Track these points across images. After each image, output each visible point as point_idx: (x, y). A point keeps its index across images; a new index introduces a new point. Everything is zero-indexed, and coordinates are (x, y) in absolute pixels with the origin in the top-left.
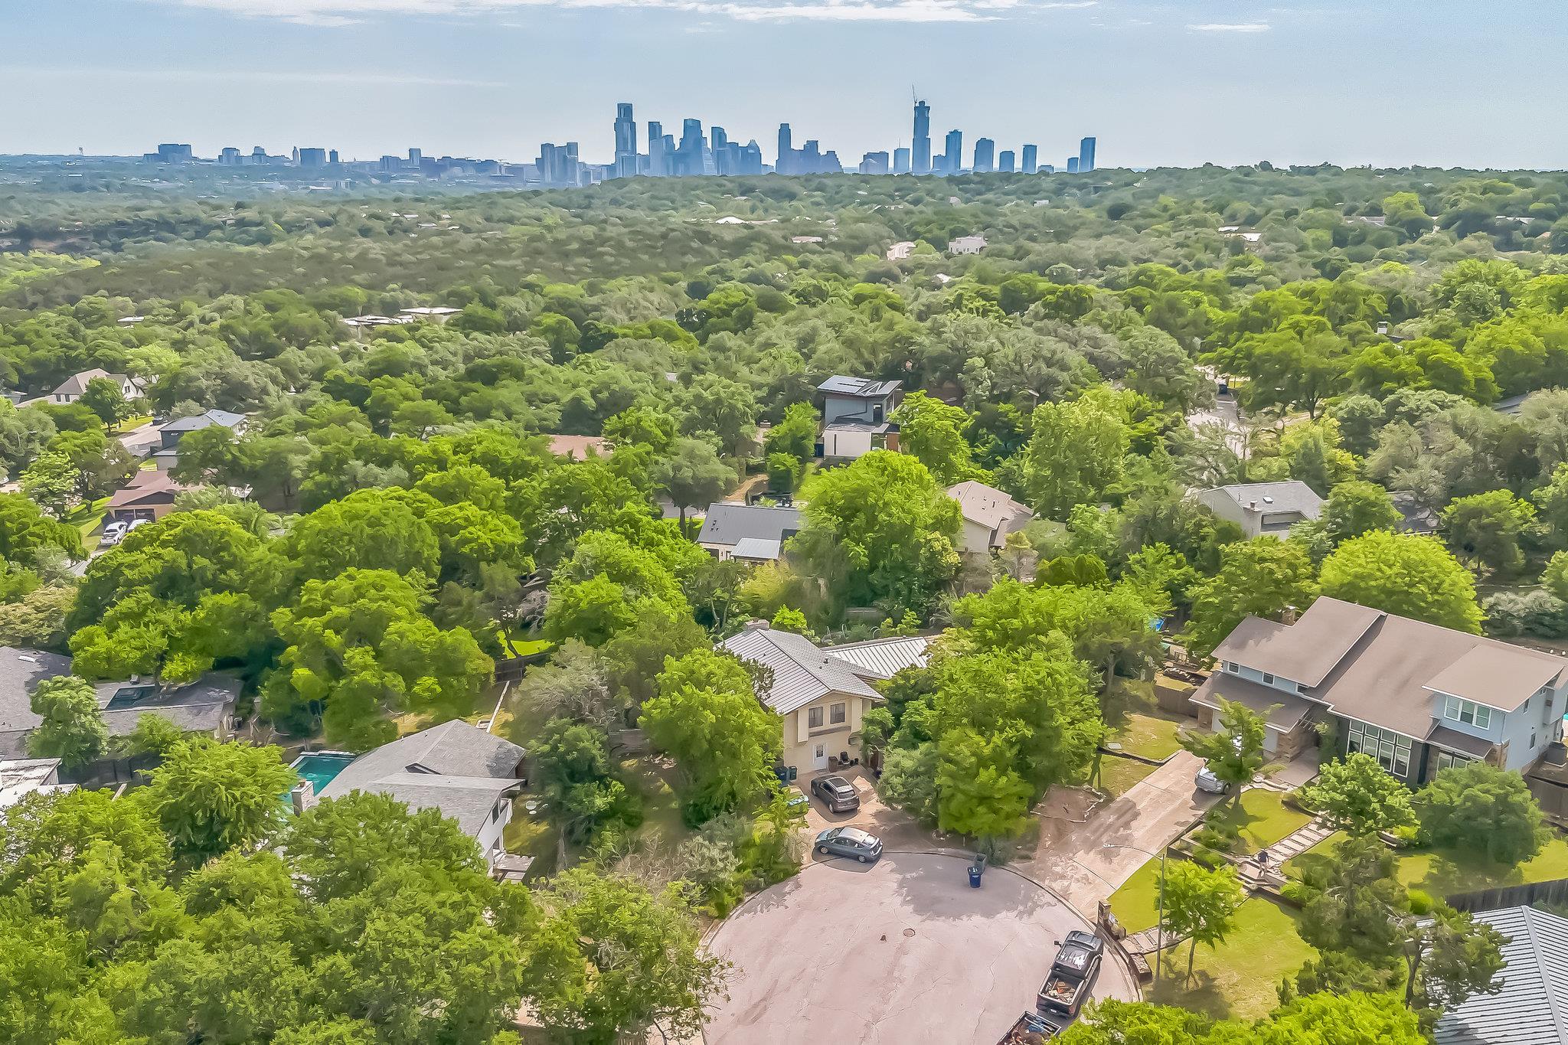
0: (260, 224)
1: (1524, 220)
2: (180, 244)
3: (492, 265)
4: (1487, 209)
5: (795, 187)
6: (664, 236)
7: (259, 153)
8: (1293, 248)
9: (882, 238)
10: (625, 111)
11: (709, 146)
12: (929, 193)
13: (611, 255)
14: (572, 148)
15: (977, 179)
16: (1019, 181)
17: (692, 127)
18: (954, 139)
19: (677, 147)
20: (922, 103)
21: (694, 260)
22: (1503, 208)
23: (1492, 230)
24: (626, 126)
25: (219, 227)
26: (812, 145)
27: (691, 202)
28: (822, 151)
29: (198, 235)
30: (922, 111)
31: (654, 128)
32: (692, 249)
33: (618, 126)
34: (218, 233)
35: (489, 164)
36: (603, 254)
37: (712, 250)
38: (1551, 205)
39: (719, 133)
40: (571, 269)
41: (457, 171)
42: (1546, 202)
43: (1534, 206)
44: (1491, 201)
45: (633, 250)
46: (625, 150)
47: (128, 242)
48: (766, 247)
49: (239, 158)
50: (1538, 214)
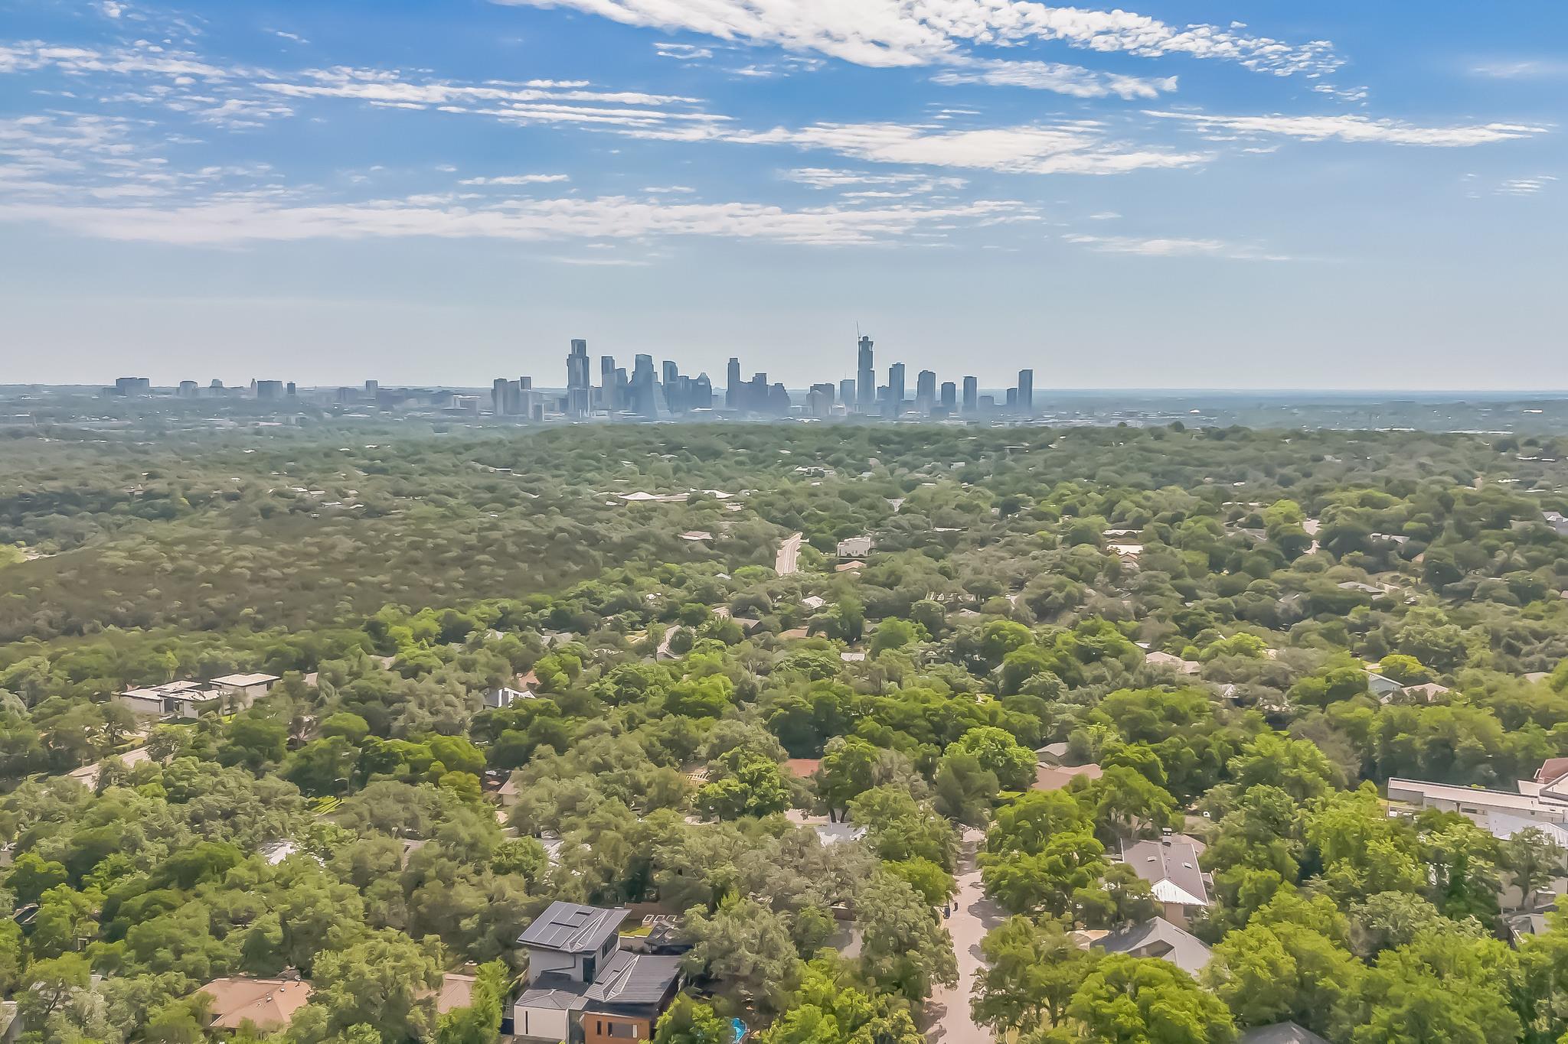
0: (166, 496)
1: (1399, 539)
2: (83, 518)
3: (359, 583)
4: (1362, 527)
5: (721, 444)
6: (551, 537)
7: (217, 386)
8: (1166, 576)
9: (773, 536)
10: (579, 346)
11: (661, 379)
12: (850, 454)
13: (489, 564)
14: (525, 381)
15: (897, 439)
16: (938, 442)
17: (643, 363)
18: (897, 371)
19: (630, 379)
20: (866, 338)
21: (576, 568)
22: (1379, 526)
23: (1367, 549)
24: (579, 363)
25: (125, 499)
26: (761, 378)
27: (616, 462)
28: (770, 382)
29: (104, 508)
30: (865, 345)
31: (607, 363)
32: (576, 552)
33: (570, 361)
34: (124, 506)
35: (443, 395)
36: (481, 563)
37: (597, 554)
38: (1424, 525)
39: (670, 368)
40: (441, 585)
41: (412, 402)
42: (1420, 521)
43: (1409, 525)
44: (1369, 517)
45: (514, 557)
46: (577, 385)
47: (29, 516)
48: (653, 549)
49: (196, 391)
50: (1413, 535)
